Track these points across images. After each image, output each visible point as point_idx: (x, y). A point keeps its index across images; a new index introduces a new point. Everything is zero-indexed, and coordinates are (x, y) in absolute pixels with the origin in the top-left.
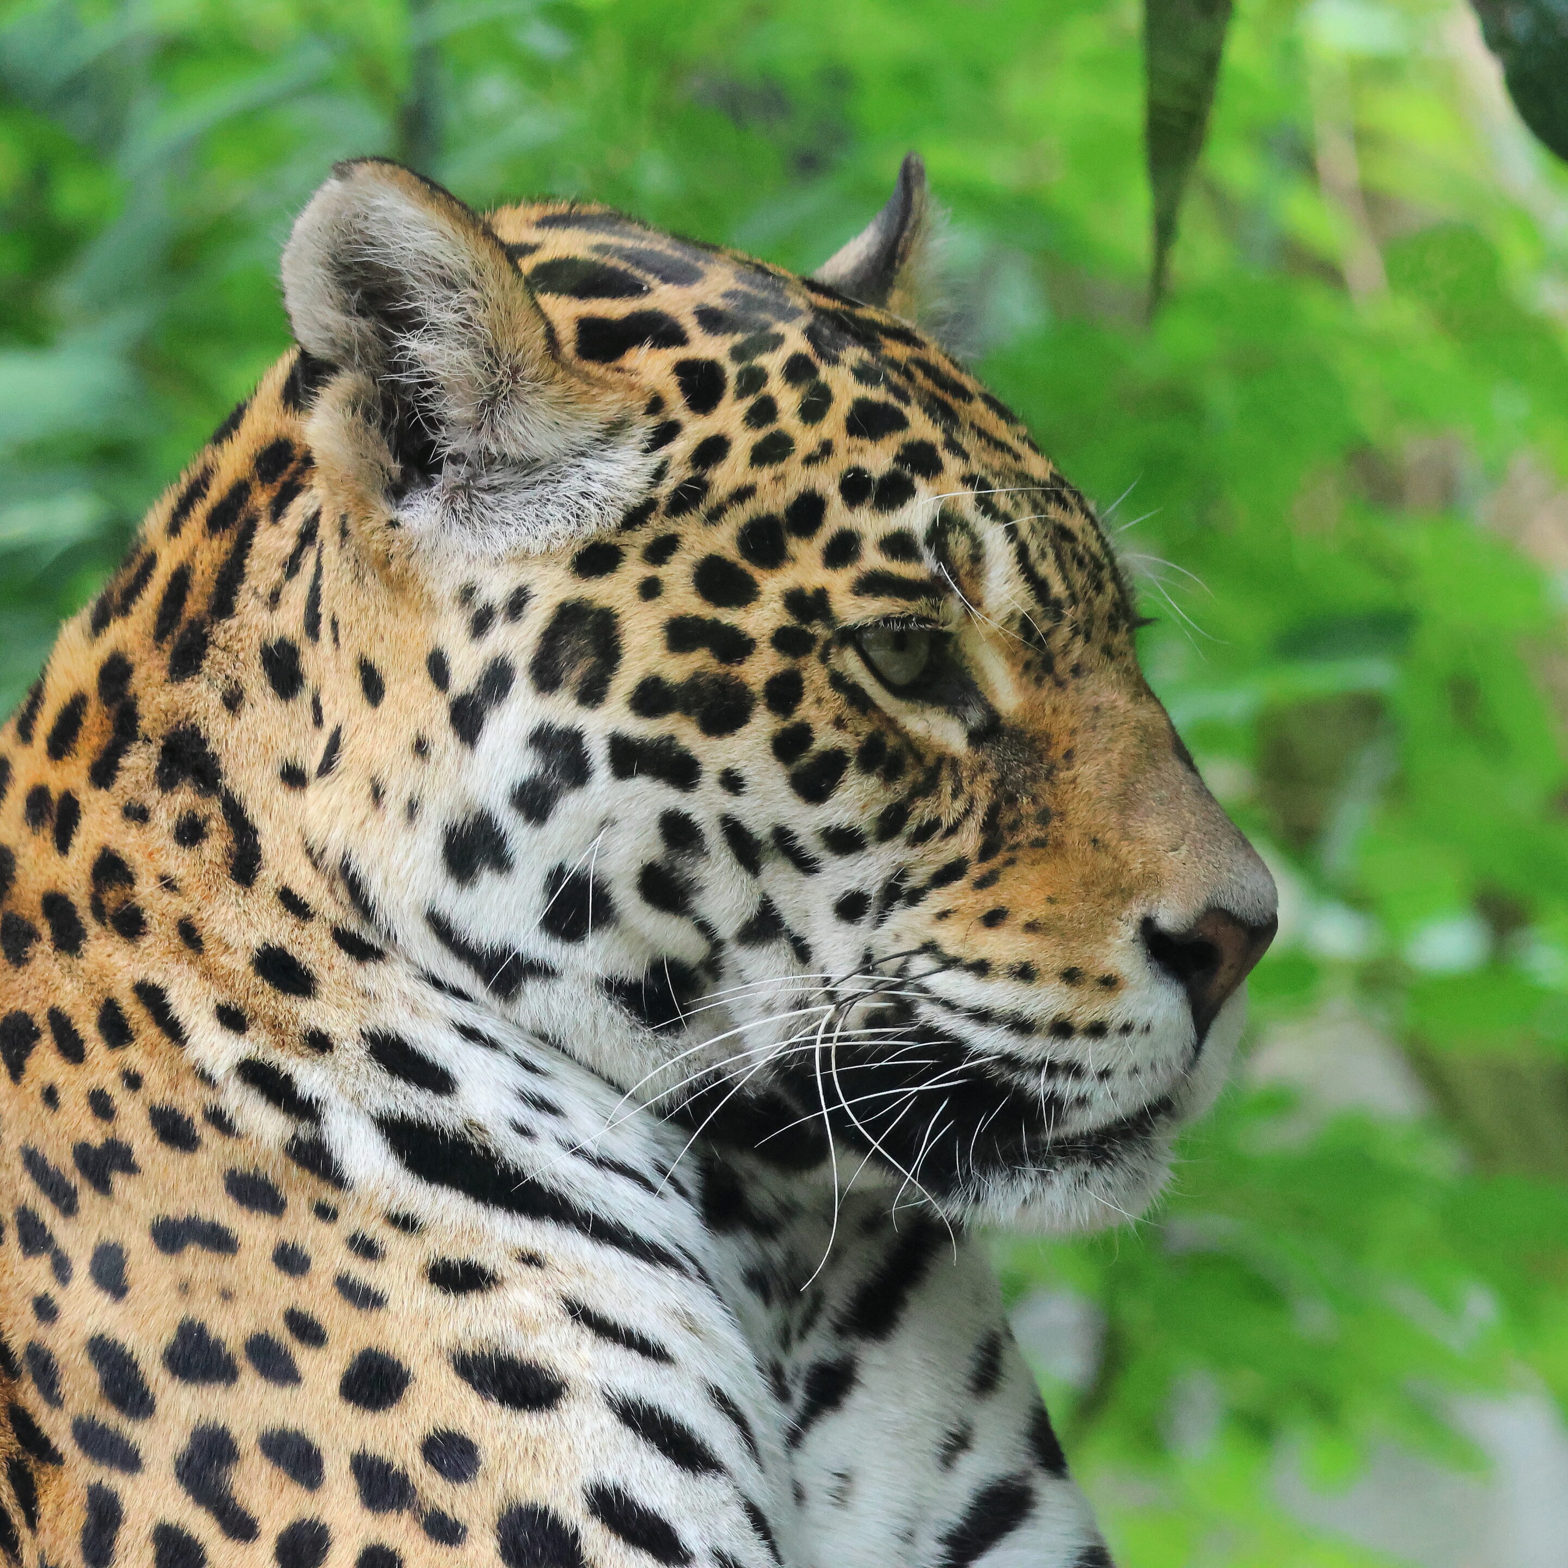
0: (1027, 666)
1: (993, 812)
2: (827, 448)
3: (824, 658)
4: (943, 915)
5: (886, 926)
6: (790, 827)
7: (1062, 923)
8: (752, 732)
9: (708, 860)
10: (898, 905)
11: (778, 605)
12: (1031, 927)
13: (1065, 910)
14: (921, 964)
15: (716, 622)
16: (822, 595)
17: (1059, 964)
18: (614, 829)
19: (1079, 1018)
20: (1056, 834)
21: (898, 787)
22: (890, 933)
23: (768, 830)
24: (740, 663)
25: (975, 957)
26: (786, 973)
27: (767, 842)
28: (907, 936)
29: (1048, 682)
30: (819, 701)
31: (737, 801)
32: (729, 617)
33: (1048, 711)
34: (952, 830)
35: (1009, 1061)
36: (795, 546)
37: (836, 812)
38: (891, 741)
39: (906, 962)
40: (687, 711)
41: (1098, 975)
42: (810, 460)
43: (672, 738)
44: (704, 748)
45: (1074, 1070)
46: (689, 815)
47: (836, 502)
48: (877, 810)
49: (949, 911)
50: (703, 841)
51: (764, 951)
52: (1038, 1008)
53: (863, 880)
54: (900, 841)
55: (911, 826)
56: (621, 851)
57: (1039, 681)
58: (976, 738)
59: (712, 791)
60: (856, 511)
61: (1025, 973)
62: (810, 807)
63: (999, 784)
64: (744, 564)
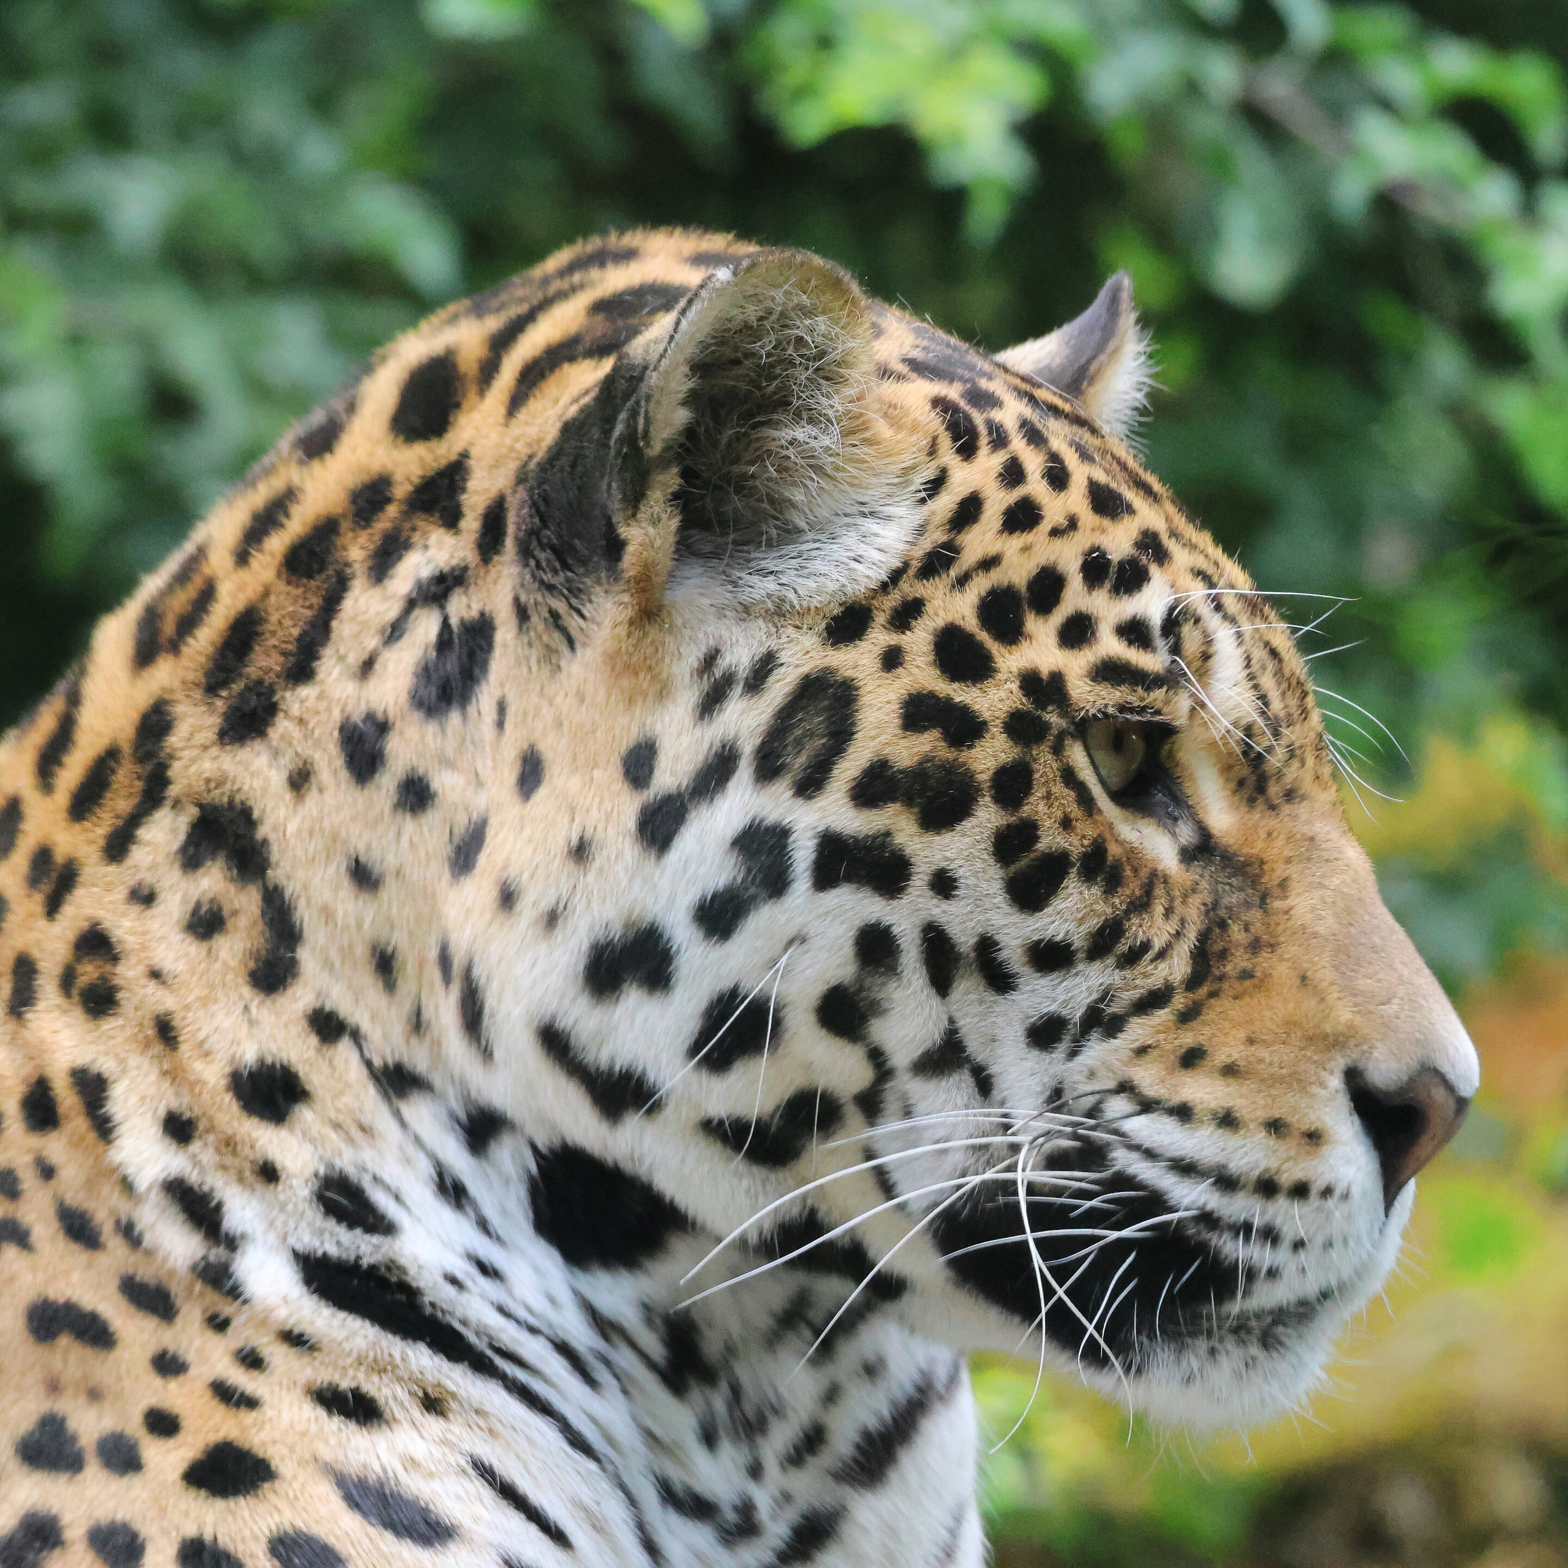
0: (1241, 783)
1: (1204, 937)
2: (1073, 523)
3: (1057, 750)
4: (1142, 1051)
5: (1079, 1059)
6: (997, 937)
7: (1262, 1066)
8: (973, 827)
9: (899, 979)
10: (1095, 1035)
11: (1014, 686)
12: (1230, 1071)
13: (1264, 1053)
14: (1117, 1106)
15: (949, 700)
16: (1057, 679)
17: (1264, 1114)
18: (805, 947)
19: (1285, 1175)
20: (1265, 965)
21: (1117, 901)
22: (1084, 1069)
23: (973, 941)
24: (970, 747)
25: (1176, 1100)
26: (967, 1107)
27: (968, 956)
28: (1102, 1072)
29: (1260, 803)
30: (1048, 796)
31: (945, 905)
32: (962, 694)
33: (1262, 834)
34: (1162, 955)
35: (1208, 1219)
36: (1032, 623)
37: (1053, 922)
38: (1114, 850)
39: (1100, 1102)
40: (909, 802)
41: (1304, 1128)
42: (1055, 532)
43: (888, 834)
44: (919, 846)
45: (1270, 1235)
46: (890, 926)
47: (1075, 582)
48: (1094, 923)
49: (1149, 1046)
50: (897, 960)
51: (944, 1083)
52: (1245, 1160)
53: (1065, 1003)
54: (1111, 960)
55: (1122, 947)
56: (808, 972)
57: (1251, 801)
58: (1188, 855)
59: (919, 896)
60: (1094, 593)
61: (1227, 1120)
62: (1023, 916)
63: (1211, 909)
64: (984, 637)
